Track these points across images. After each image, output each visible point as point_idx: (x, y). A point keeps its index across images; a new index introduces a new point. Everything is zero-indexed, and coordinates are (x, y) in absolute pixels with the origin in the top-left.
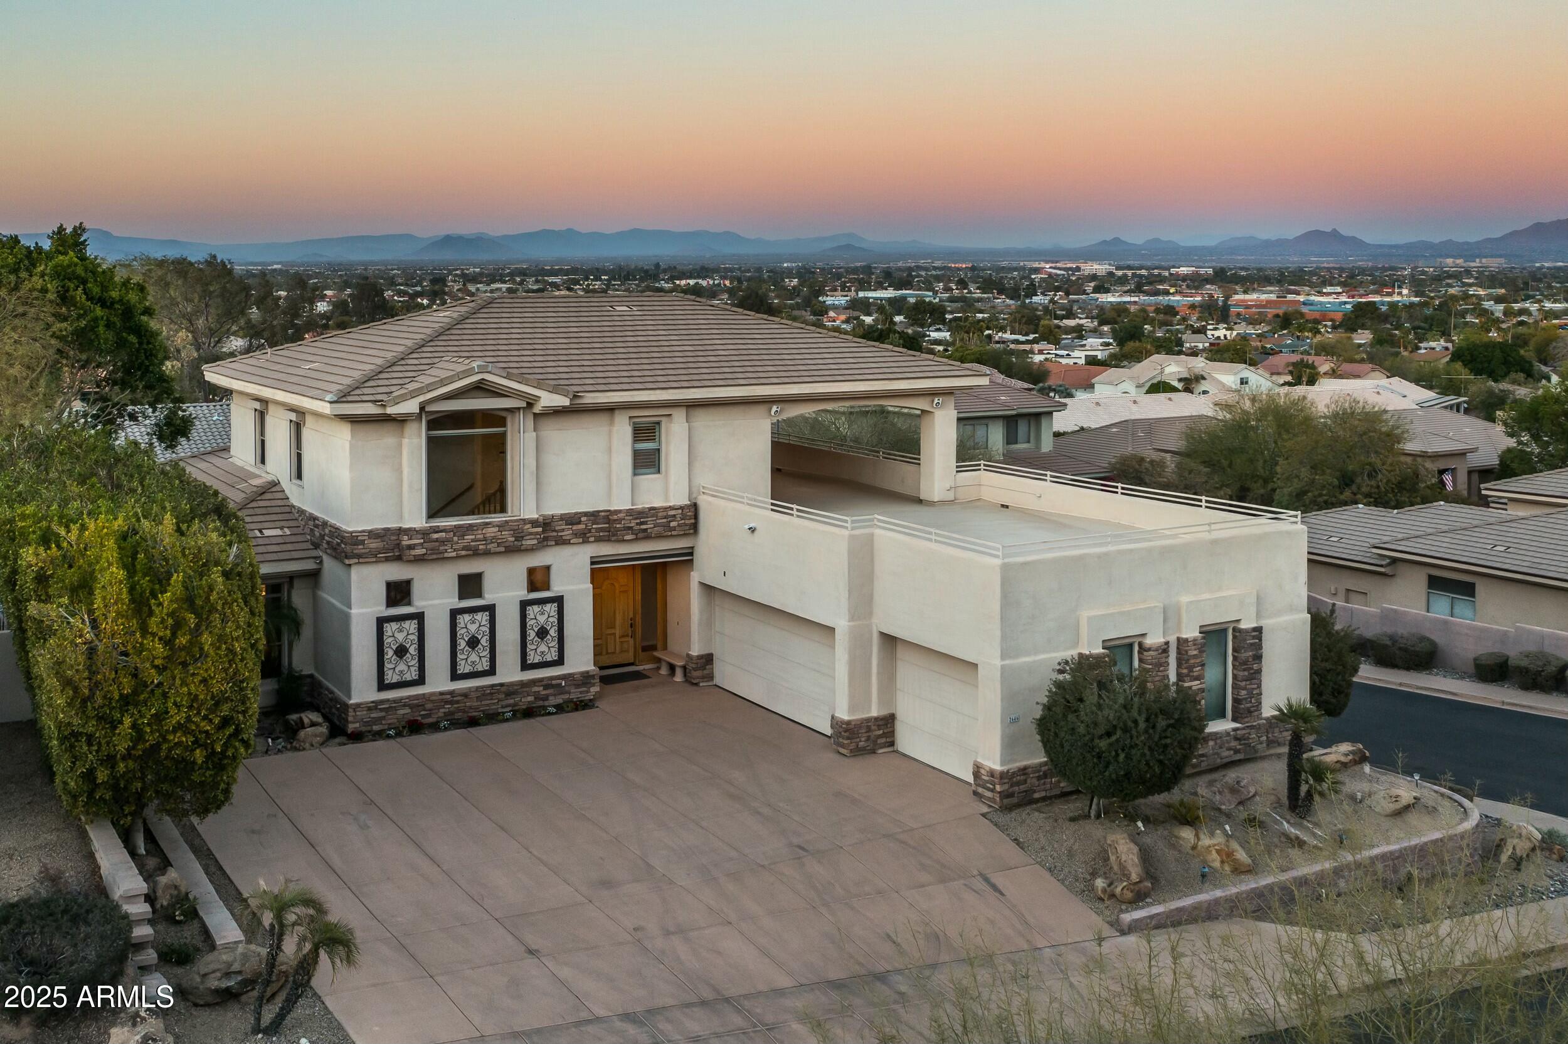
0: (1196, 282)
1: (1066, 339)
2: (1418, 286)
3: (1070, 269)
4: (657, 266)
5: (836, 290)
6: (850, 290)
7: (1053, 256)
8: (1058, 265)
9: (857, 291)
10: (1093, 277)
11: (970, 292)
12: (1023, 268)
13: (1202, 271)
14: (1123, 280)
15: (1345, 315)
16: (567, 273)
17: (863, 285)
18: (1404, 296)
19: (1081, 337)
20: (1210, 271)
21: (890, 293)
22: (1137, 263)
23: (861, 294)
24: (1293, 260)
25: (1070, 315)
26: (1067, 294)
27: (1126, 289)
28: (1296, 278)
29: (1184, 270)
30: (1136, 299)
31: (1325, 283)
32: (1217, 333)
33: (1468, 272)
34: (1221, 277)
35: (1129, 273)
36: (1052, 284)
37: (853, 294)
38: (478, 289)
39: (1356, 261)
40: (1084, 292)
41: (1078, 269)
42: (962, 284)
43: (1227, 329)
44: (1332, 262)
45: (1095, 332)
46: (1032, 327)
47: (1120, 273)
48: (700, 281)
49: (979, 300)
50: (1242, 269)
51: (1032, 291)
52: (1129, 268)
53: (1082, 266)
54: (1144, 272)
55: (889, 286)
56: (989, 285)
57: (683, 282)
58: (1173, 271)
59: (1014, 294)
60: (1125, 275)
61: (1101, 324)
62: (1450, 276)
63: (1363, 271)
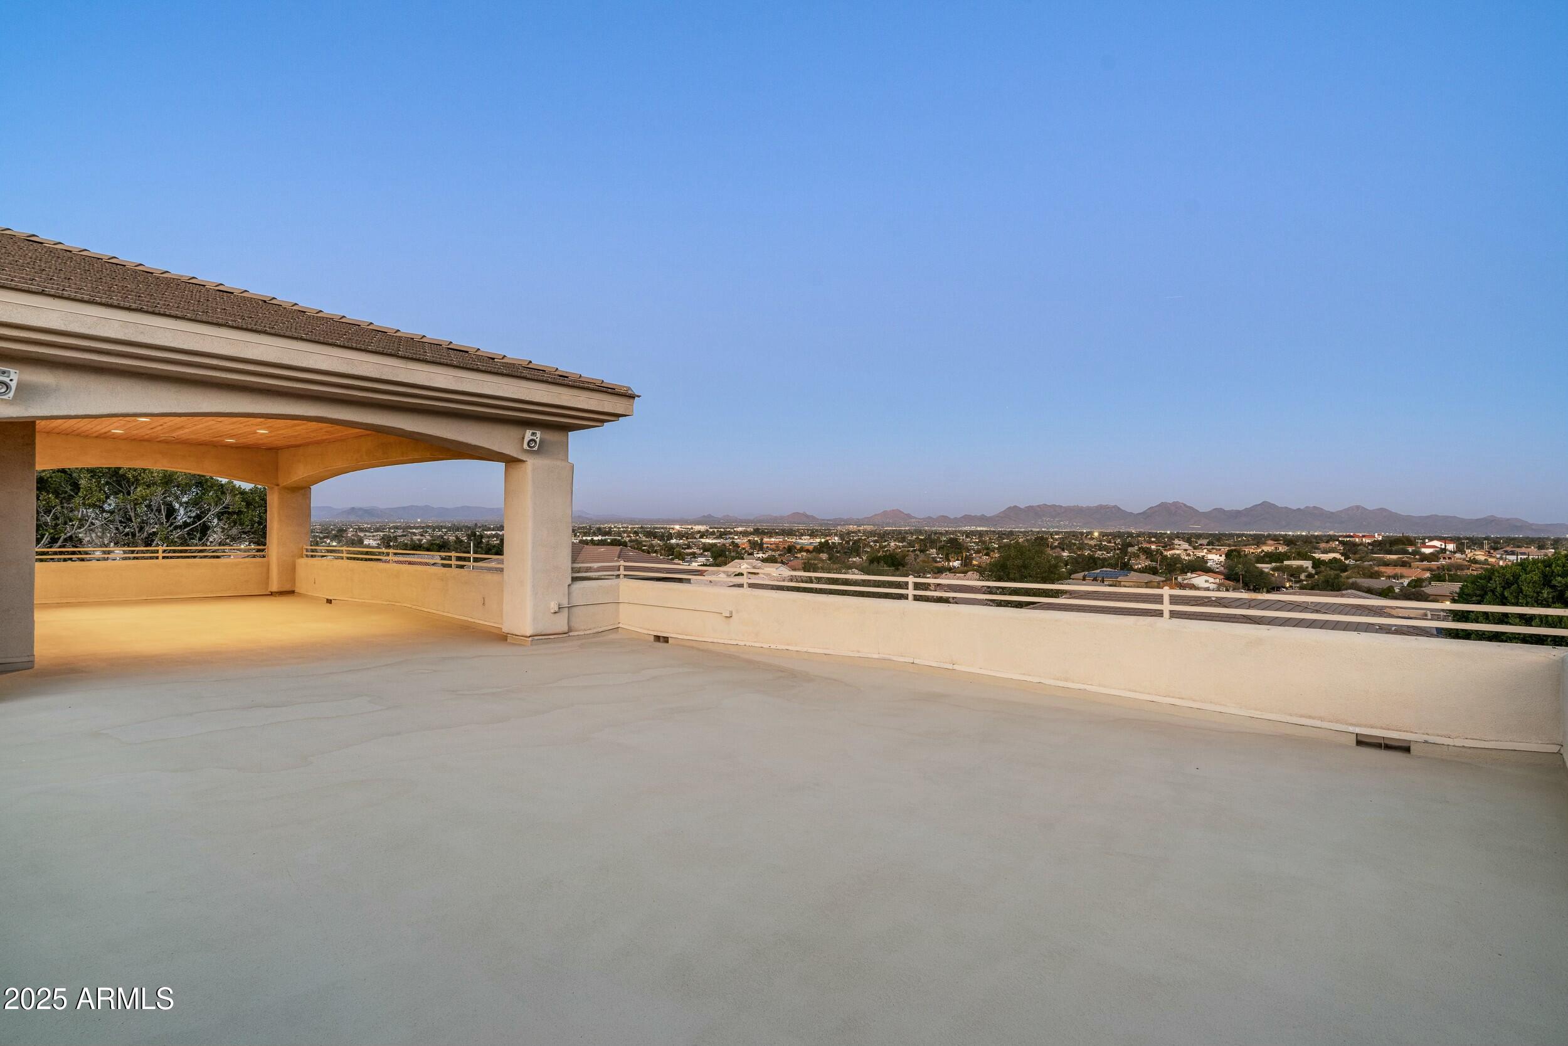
0: (745, 534)
1: (688, 558)
2: (842, 537)
3: (688, 528)
4: (476, 525)
6: (579, 536)
7: (681, 522)
8: (683, 527)
9: (582, 537)
10: (699, 532)
11: (640, 538)
12: (666, 528)
13: (748, 530)
14: (713, 533)
15: (814, 547)
16: (423, 528)
17: (585, 534)
18: (836, 539)
19: (695, 557)
20: (752, 530)
21: (600, 538)
22: (719, 526)
23: (584, 538)
24: (786, 526)
25: (689, 547)
26: (687, 538)
27: (714, 536)
28: (790, 533)
29: (740, 529)
30: (720, 541)
31: (802, 535)
32: (758, 556)
33: (859, 531)
34: (757, 532)
35: (716, 530)
36: (680, 535)
38: (365, 535)
39: (813, 526)
40: (695, 538)
41: (692, 528)
42: (636, 533)
43: (763, 553)
44: (806, 526)
45: (701, 555)
46: (671, 553)
47: (711, 530)
48: (498, 532)
49: (645, 541)
50: (766, 529)
51: (670, 537)
52: (715, 528)
53: (694, 527)
54: (722, 530)
55: (600, 535)
56: (651, 534)
57: (489, 533)
58: (735, 529)
59: (661, 538)
60: (714, 531)
61: (704, 552)
62: (853, 532)
63: (817, 531)
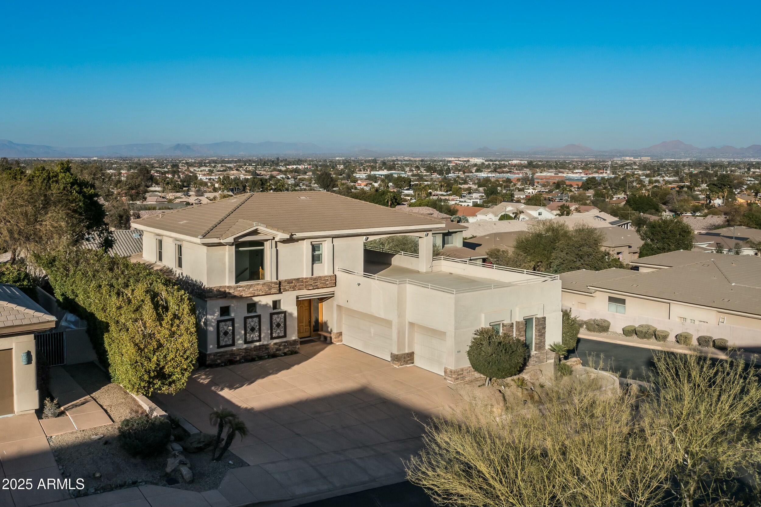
0: (520, 167)
1: (465, 193)
2: (614, 169)
3: (465, 161)
4: (278, 159)
5: (361, 171)
6: (367, 171)
7: (457, 155)
8: (460, 159)
9: (370, 171)
10: (475, 165)
11: (421, 172)
12: (444, 161)
13: (523, 162)
14: (488, 167)
15: (583, 183)
16: (236, 162)
17: (373, 168)
18: (607, 174)
19: (470, 193)
20: (526, 162)
21: (385, 172)
22: (494, 159)
23: (372, 173)
24: (562, 158)
25: (466, 182)
26: (464, 173)
27: (489, 170)
28: (561, 166)
29: (515, 162)
30: (494, 175)
31: (575, 168)
32: (529, 191)
33: (635, 163)
34: (531, 165)
35: (491, 163)
36: (457, 168)
37: (368, 172)
38: (195, 170)
39: (588, 158)
40: (472, 172)
41: (468, 161)
42: (418, 168)
43: (534, 189)
44: (578, 158)
45: (476, 191)
46: (449, 188)
47: (487, 163)
48: (298, 166)
49: (426, 175)
50: (540, 161)
51: (448, 171)
52: (491, 161)
53: (470, 160)
54: (497, 163)
55: (385, 169)
56: (431, 169)
57: (290, 167)
58: (510, 162)
59: (440, 173)
60: (489, 164)
61: (479, 187)
62: (627, 165)
63: (591, 163)
